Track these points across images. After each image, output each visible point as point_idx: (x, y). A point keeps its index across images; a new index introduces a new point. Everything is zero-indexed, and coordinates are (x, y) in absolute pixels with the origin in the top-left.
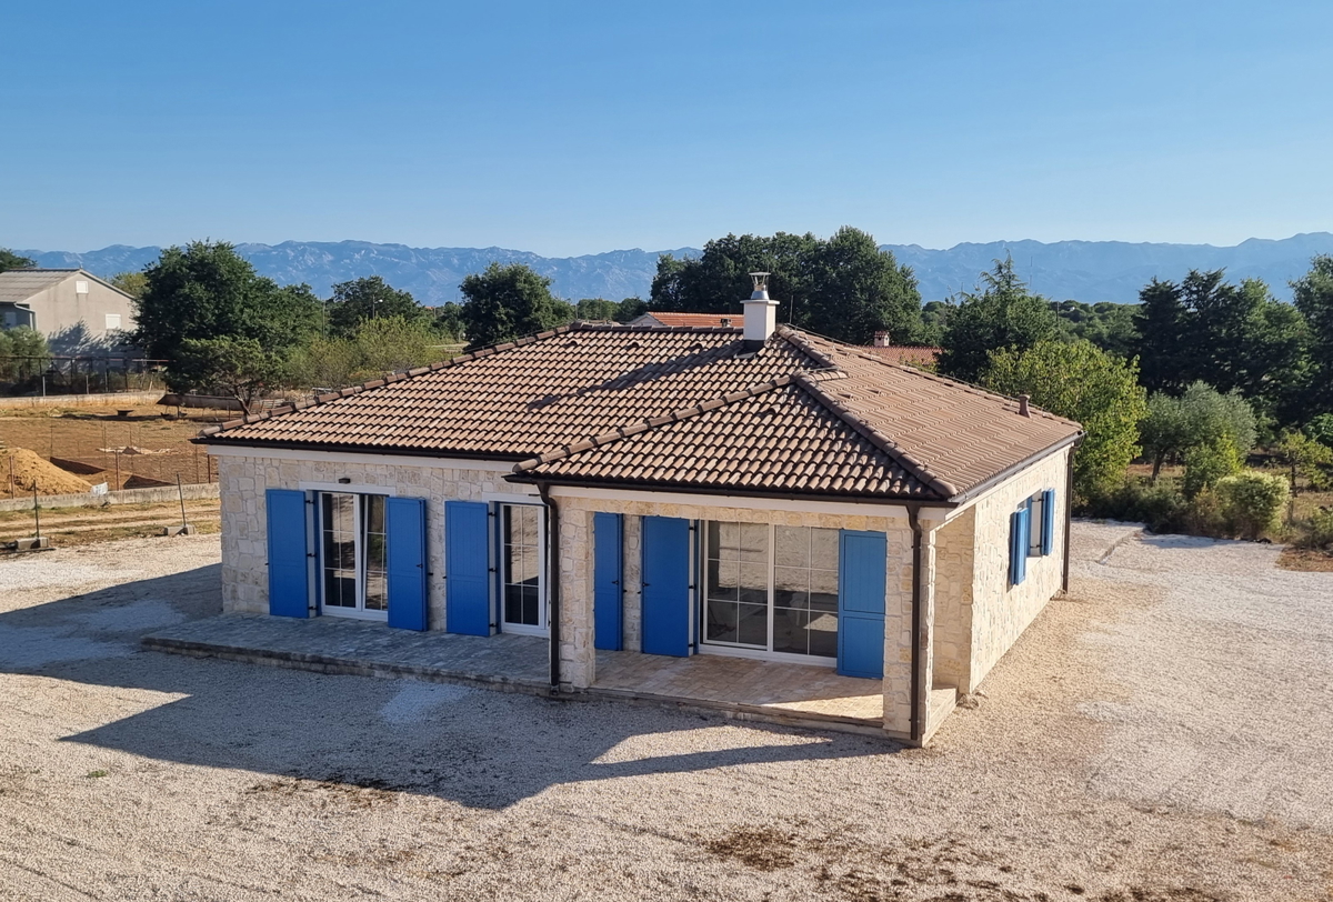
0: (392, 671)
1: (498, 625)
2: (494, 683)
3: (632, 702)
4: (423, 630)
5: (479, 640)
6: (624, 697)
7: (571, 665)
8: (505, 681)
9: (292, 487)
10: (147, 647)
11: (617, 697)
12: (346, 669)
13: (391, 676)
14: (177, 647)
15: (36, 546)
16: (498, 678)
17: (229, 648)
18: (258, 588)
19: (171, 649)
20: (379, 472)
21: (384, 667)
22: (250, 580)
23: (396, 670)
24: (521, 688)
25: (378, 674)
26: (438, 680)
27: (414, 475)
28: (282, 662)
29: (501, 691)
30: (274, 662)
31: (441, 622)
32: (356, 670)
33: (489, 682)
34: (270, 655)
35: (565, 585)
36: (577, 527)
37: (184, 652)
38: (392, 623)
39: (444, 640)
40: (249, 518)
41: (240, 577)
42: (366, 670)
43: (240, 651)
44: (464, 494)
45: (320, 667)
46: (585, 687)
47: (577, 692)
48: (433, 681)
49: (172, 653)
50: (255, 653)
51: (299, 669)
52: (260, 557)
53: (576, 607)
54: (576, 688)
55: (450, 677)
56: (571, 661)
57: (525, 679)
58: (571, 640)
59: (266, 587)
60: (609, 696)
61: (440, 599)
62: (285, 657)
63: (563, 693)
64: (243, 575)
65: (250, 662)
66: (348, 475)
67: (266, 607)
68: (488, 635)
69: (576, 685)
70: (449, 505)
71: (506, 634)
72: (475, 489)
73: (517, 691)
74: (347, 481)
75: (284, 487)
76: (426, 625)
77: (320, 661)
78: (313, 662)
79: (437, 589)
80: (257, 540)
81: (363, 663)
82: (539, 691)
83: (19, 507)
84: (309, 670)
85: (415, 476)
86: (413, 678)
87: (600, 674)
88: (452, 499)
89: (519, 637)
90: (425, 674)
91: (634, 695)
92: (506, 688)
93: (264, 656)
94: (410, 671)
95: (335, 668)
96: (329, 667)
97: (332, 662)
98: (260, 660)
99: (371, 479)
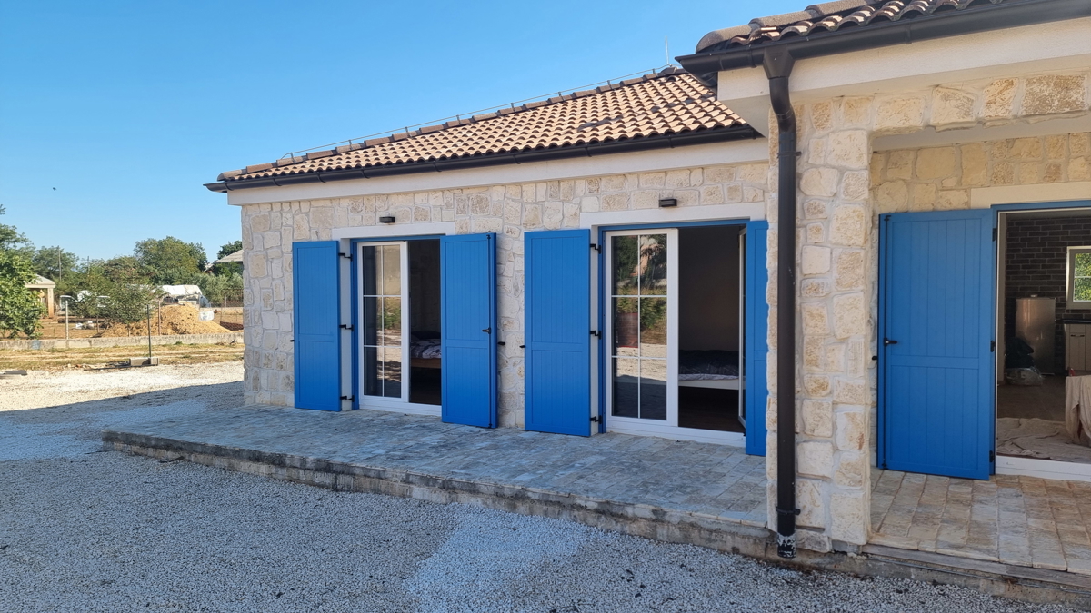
0: (443, 487)
1: (601, 420)
2: (635, 519)
3: (1001, 589)
4: (490, 428)
5: (574, 441)
6: (972, 574)
7: (822, 488)
8: (659, 517)
9: (324, 237)
10: (109, 445)
11: (953, 573)
12: (367, 483)
13: (440, 497)
14: (142, 445)
15: (148, 363)
16: (643, 510)
17: (204, 446)
18: (283, 374)
19: (135, 448)
20: (432, 202)
21: (428, 481)
22: (274, 364)
23: (447, 486)
24: (695, 534)
25: (418, 492)
26: (522, 508)
27: (480, 201)
28: (274, 469)
29: (652, 537)
30: (263, 469)
31: (515, 415)
32: (383, 485)
33: (625, 518)
34: (257, 458)
35: (807, 306)
36: (842, 171)
37: (151, 452)
38: (447, 418)
39: (522, 440)
40: (274, 283)
41: (264, 361)
42: (398, 486)
43: (218, 451)
44: (555, 218)
45: (326, 479)
46: (862, 541)
47: (838, 552)
48: (513, 508)
49: (136, 454)
50: (237, 453)
51: (298, 481)
52: (286, 333)
53: (839, 357)
54: (834, 542)
55: (547, 502)
56: (823, 479)
57: (705, 516)
58: (824, 431)
59: (291, 371)
60: (926, 567)
61: (514, 382)
62: (278, 461)
63: (801, 550)
64: (267, 357)
65: (231, 469)
66: (391, 213)
67: (290, 399)
68: (588, 435)
69: (838, 536)
70: (532, 239)
71: (613, 435)
72: (570, 209)
73: (686, 540)
74: (391, 220)
75: (314, 238)
76: (495, 421)
77: (326, 467)
78: (317, 470)
79: (510, 365)
80: (283, 311)
81: (395, 473)
82: (739, 543)
84: (313, 484)
85: (481, 205)
86: (476, 501)
87: (877, 521)
88: (532, 229)
90: (499, 495)
91: (1003, 571)
92: (662, 532)
93: (250, 459)
94: (473, 490)
95: (349, 479)
96: (342, 479)
97: (347, 470)
98: (245, 466)
99: (422, 215)
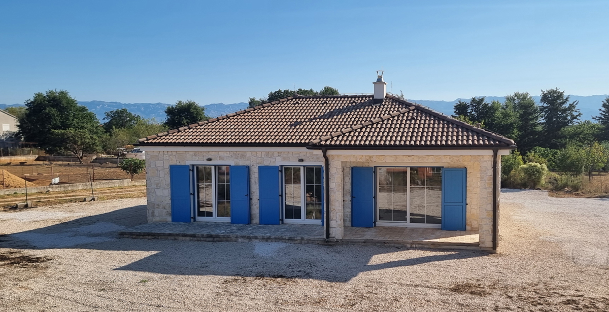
0: (247, 238)
1: (282, 220)
2: (297, 240)
3: (363, 244)
4: (248, 224)
5: (276, 226)
6: (359, 242)
7: (334, 229)
8: (302, 239)
9: (182, 164)
10: (122, 236)
11: (356, 242)
12: (224, 239)
13: (247, 241)
14: (137, 235)
15: (26, 207)
16: (299, 238)
17: (164, 234)
18: (165, 211)
19: (134, 236)
20: (225, 155)
21: (243, 237)
22: (161, 207)
23: (249, 238)
24: (310, 242)
25: (240, 240)
26: (269, 241)
27: (243, 155)
28: (192, 238)
29: (301, 243)
30: (188, 238)
31: (256, 220)
32: (229, 239)
33: (295, 240)
34: (185, 235)
35: (331, 194)
36: (337, 168)
37: (141, 237)
38: (233, 222)
39: (260, 227)
40: (160, 179)
41: (156, 206)
42: (234, 239)
43: (170, 235)
44: (268, 162)
45: (211, 239)
46: (341, 238)
47: (337, 241)
48: (267, 241)
49: (135, 238)
50: (178, 235)
51: (201, 241)
52: (166, 196)
53: (337, 204)
54: (337, 239)
55: (276, 239)
56: (334, 227)
57: (312, 237)
58: (334, 218)
59: (169, 210)
60: (352, 242)
61: (256, 210)
62: (194, 236)
63: (330, 242)
64: (158, 205)
65: (175, 239)
66: (210, 157)
67: (169, 219)
68: (279, 224)
69: (337, 238)
70: (261, 169)
71: (286, 224)
72: (272, 160)
73: (308, 243)
74: (210, 160)
75: (178, 164)
76: (249, 221)
77: (211, 236)
78: (207, 237)
79: (254, 206)
80: (164, 188)
81: (233, 236)
82: (319, 242)
83: (7, 193)
84: (206, 241)
85: (243, 156)
86: (257, 241)
87: (345, 235)
88: (261, 165)
89: (293, 224)
90: (263, 238)
91: (363, 241)
92: (303, 242)
93: (183, 236)
94: (256, 238)
95: (218, 239)
96: (216, 239)
97: (217, 236)
98: (181, 238)
99: (221, 158)
